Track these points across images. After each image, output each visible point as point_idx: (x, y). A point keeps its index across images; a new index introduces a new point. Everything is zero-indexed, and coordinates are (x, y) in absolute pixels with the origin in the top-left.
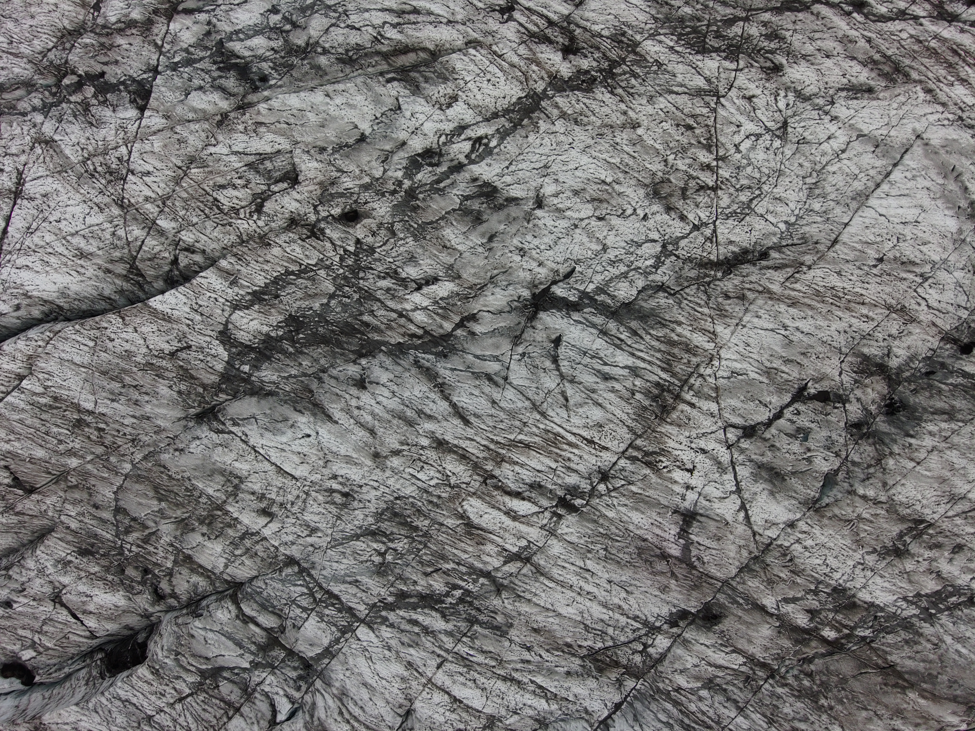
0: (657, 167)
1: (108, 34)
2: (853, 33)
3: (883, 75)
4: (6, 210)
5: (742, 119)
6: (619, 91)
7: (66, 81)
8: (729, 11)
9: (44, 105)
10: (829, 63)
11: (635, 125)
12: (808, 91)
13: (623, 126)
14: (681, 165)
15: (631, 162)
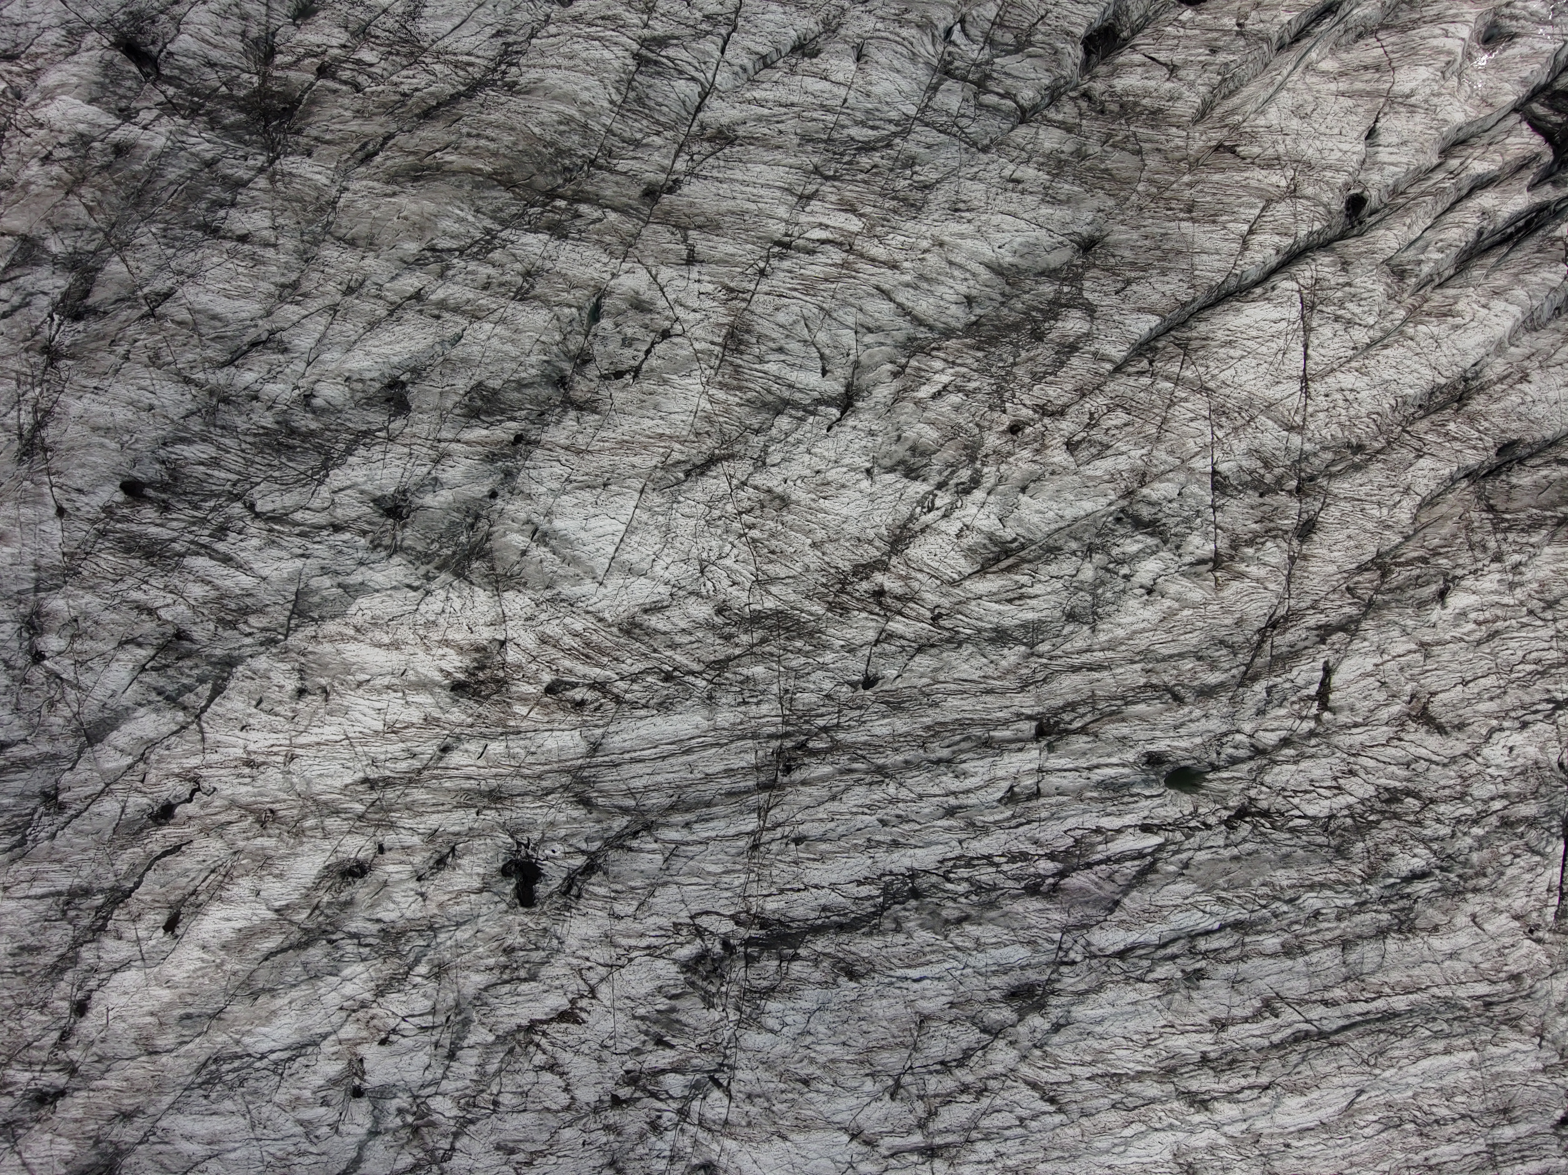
0: (789, 518)
1: (1270, 530)
2: (669, 653)
3: (639, 626)
4: (1310, 363)
5: (736, 566)
6: (833, 571)
7: (1294, 483)
8: (767, 649)
9: (1306, 458)
10: (683, 624)
11: (814, 545)
12: (693, 598)
13: (822, 542)
14: (772, 524)
15: (809, 517)
